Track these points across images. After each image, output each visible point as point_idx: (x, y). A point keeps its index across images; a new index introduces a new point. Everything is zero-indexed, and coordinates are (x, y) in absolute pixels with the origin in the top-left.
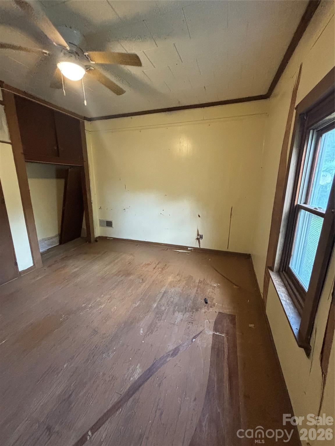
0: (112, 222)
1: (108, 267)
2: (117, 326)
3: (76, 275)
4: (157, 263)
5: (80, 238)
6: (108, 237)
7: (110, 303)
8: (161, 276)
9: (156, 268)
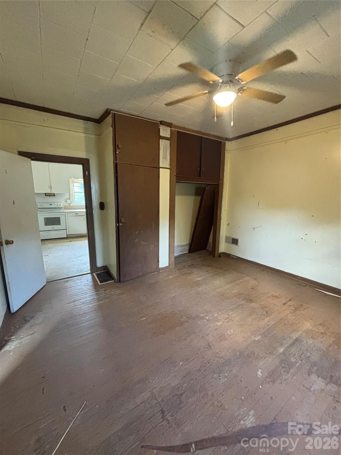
0: (238, 240)
1: (228, 286)
2: (232, 351)
3: (198, 284)
4: (288, 299)
5: (205, 251)
6: (232, 255)
7: (227, 324)
8: (294, 318)
9: (287, 305)
